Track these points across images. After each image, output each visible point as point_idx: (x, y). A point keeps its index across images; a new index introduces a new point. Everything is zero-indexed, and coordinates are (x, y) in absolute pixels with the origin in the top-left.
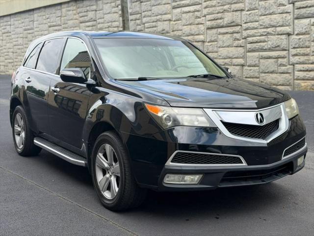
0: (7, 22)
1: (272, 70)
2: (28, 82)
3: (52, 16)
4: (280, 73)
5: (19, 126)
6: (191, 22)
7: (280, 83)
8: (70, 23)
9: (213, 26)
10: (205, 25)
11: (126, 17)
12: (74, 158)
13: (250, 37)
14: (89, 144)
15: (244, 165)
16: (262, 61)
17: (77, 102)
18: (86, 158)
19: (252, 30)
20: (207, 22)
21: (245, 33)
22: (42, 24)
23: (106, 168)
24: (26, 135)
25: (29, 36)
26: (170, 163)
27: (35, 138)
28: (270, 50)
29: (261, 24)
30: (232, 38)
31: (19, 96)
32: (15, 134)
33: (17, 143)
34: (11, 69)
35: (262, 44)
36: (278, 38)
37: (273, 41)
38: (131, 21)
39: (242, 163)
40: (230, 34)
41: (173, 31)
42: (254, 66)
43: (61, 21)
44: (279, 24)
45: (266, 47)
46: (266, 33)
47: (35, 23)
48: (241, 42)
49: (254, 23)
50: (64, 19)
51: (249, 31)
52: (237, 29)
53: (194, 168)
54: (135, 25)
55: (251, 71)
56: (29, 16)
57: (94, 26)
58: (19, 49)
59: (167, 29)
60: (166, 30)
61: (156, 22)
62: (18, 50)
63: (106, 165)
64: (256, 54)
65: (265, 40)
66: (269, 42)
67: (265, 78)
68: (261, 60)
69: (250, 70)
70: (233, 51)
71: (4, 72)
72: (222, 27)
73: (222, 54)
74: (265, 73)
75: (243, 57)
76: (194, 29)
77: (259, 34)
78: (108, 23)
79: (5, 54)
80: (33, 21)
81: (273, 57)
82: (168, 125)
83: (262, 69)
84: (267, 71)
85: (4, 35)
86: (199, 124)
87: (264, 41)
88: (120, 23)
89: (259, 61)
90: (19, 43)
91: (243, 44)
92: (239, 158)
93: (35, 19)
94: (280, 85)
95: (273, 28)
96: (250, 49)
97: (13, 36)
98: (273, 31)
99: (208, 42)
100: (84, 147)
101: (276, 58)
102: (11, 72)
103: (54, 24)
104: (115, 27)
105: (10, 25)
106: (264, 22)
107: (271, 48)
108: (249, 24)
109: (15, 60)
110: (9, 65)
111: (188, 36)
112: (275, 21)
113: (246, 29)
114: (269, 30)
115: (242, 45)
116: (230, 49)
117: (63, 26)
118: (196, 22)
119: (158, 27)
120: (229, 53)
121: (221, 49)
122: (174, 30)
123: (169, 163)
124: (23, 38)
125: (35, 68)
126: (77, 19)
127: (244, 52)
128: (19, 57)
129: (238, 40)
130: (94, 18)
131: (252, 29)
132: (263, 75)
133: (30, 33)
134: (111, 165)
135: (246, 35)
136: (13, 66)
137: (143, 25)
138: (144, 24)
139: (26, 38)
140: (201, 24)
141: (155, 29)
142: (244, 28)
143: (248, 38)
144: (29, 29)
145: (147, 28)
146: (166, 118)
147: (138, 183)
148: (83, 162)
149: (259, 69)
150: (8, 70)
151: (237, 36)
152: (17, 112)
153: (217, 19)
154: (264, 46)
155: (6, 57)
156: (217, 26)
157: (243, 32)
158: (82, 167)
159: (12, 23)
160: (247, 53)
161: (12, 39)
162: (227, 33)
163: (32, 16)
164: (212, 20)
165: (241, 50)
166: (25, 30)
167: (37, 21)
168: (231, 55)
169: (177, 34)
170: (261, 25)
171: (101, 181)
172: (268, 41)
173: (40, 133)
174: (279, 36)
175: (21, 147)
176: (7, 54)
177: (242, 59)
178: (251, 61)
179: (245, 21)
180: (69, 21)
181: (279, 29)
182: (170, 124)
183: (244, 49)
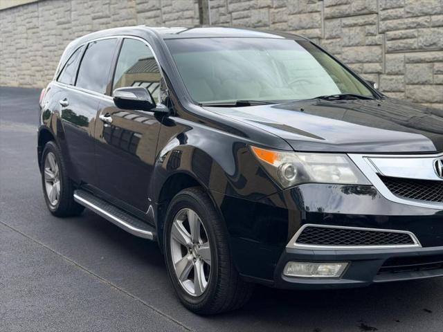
0: (33, 12)
1: (424, 80)
2: (64, 105)
3: (98, 3)
4: (437, 84)
5: (51, 170)
6: (300, 9)
7: (435, 100)
8: (123, 13)
9: (334, 15)
10: (322, 13)
11: (205, 4)
12: (135, 226)
13: (391, 31)
14: (159, 206)
15: (416, 246)
16: (409, 66)
17: (135, 134)
18: (154, 227)
19: (395, 21)
20: (326, 9)
21: (383, 25)
22: (83, 15)
23: (188, 245)
24: (62, 185)
25: (65, 32)
26: (295, 244)
27: (75, 191)
28: (421, 49)
29: (409, 10)
30: (362, 33)
31: (51, 126)
32: (46, 181)
33: (49, 196)
34: (40, 80)
35: (410, 41)
36: (434, 32)
37: (425, 37)
38: (211, 8)
39: (413, 243)
40: (360, 26)
41: (274, 23)
42: (397, 74)
43: (109, 11)
44: (435, 11)
45: (415, 46)
46: (415, 25)
47: (73, 13)
48: (377, 38)
49: (397, 9)
50: (114, 8)
51: (388, 21)
52: (371, 18)
53: (334, 253)
54: (218, 16)
55: (392, 82)
56: (64, 4)
57: (158, 17)
58: (51, 51)
59: (265, 19)
60: (263, 21)
61: (248, 9)
62: (49, 54)
63: (188, 241)
64: (401, 56)
65: (413, 35)
66: (421, 38)
67: (412, 91)
68: (407, 65)
69: (391, 80)
70: (364, 52)
71: (30, 84)
72: (348, 16)
73: (347, 56)
74: (413, 84)
75: (380, 61)
76: (305, 20)
77: (405, 26)
78: (178, 12)
79: (31, 58)
80: (70, 10)
81: (427, 60)
82: (289, 182)
83: (409, 79)
84: (416, 82)
85: (29, 31)
86: (340, 179)
87: (413, 37)
88: (195, 12)
89: (404, 66)
90: (50, 42)
91: (379, 41)
92: (407, 235)
93: (73, 9)
94: (437, 102)
95: (427, 17)
96: (390, 48)
97: (42, 33)
98: (426, 21)
99: (327, 39)
100: (151, 210)
101: (430, 62)
102: (40, 84)
103: (100, 14)
104: (188, 18)
105: (38, 17)
106: (412, 8)
107: (424, 47)
108: (389, 11)
109: (45, 67)
110: (37, 74)
111: (296, 30)
112: (430, 6)
113: (385, 19)
114: (421, 20)
115: (379, 43)
116: (360, 49)
117: (112, 17)
118: (309, 10)
119: (252, 18)
120: (358, 55)
121: (346, 49)
122: (276, 20)
123: (293, 245)
124: (56, 35)
125: (75, 85)
126: (132, 7)
127: (382, 54)
128: (51, 63)
129: (372, 35)
130: (158, 5)
131: (394, 19)
132: (411, 87)
133: (65, 29)
134: (195, 242)
135: (384, 28)
136: (42, 76)
137: (229, 15)
138: (230, 13)
139: (60, 35)
140: (317, 12)
141: (247, 20)
142: (382, 17)
143: (387, 33)
144: (64, 23)
145: (235, 19)
146: (286, 170)
147: (240, 274)
148: (150, 233)
149: (404, 78)
150: (35, 81)
151: (372, 29)
152: (48, 150)
153: (340, 5)
154: (412, 44)
155: (33, 62)
156: (339, 15)
157: (381, 22)
158: (148, 240)
159: (40, 15)
160: (387, 55)
161: (41, 37)
162: (355, 25)
163: (68, 4)
164: (333, 6)
165: (377, 50)
166: (59, 24)
167: (75, 10)
168: (361, 58)
169: (280, 27)
170: (408, 13)
171: (178, 263)
172: (419, 36)
173: (83, 183)
174: (436, 29)
175: (55, 203)
176: (34, 58)
177: (378, 64)
178: (393, 67)
179: (383, 6)
180: (121, 11)
181: (434, 18)
182: (293, 179)
183: (381, 48)
